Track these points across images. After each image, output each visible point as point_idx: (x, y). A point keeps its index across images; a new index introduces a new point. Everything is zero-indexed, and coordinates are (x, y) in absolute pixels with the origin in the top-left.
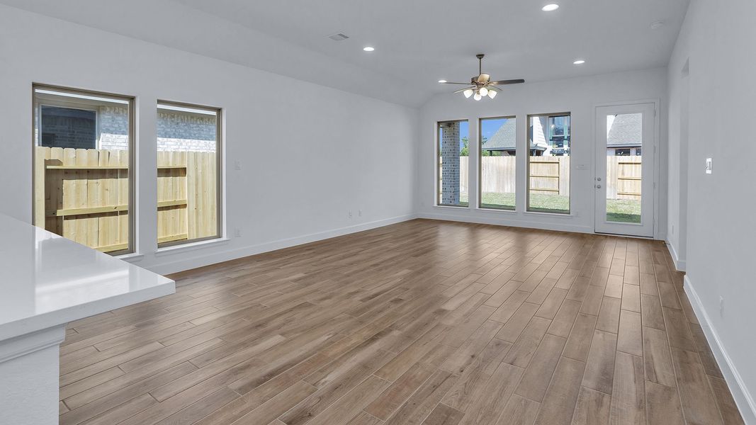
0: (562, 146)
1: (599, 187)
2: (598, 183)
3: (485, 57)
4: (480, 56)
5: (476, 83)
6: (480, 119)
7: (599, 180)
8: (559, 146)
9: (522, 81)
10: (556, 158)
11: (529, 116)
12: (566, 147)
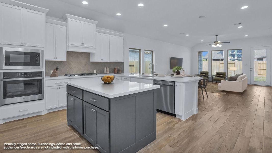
0: (235, 57)
1: (252, 71)
2: (251, 70)
3: (218, 36)
4: (217, 36)
5: (216, 43)
6: (212, 51)
7: (252, 69)
8: (233, 58)
9: (229, 42)
10: (233, 62)
11: (228, 50)
12: (236, 58)
